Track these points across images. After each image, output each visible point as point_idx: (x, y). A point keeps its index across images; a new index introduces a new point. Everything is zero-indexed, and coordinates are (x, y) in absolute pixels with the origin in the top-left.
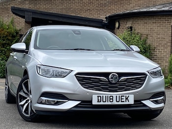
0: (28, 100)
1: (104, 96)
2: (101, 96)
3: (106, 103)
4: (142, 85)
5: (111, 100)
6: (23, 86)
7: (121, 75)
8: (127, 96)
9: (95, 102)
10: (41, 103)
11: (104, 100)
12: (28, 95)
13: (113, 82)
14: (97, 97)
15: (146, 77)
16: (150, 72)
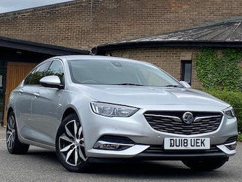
0: (74, 146)
1: (178, 139)
2: (175, 139)
3: (180, 148)
4: (218, 126)
5: (186, 144)
6: (66, 128)
7: (196, 114)
8: (203, 139)
9: (167, 147)
10: (98, 148)
11: (178, 145)
12: (73, 139)
13: (188, 122)
14: (170, 140)
15: (221, 117)
16: (225, 111)
